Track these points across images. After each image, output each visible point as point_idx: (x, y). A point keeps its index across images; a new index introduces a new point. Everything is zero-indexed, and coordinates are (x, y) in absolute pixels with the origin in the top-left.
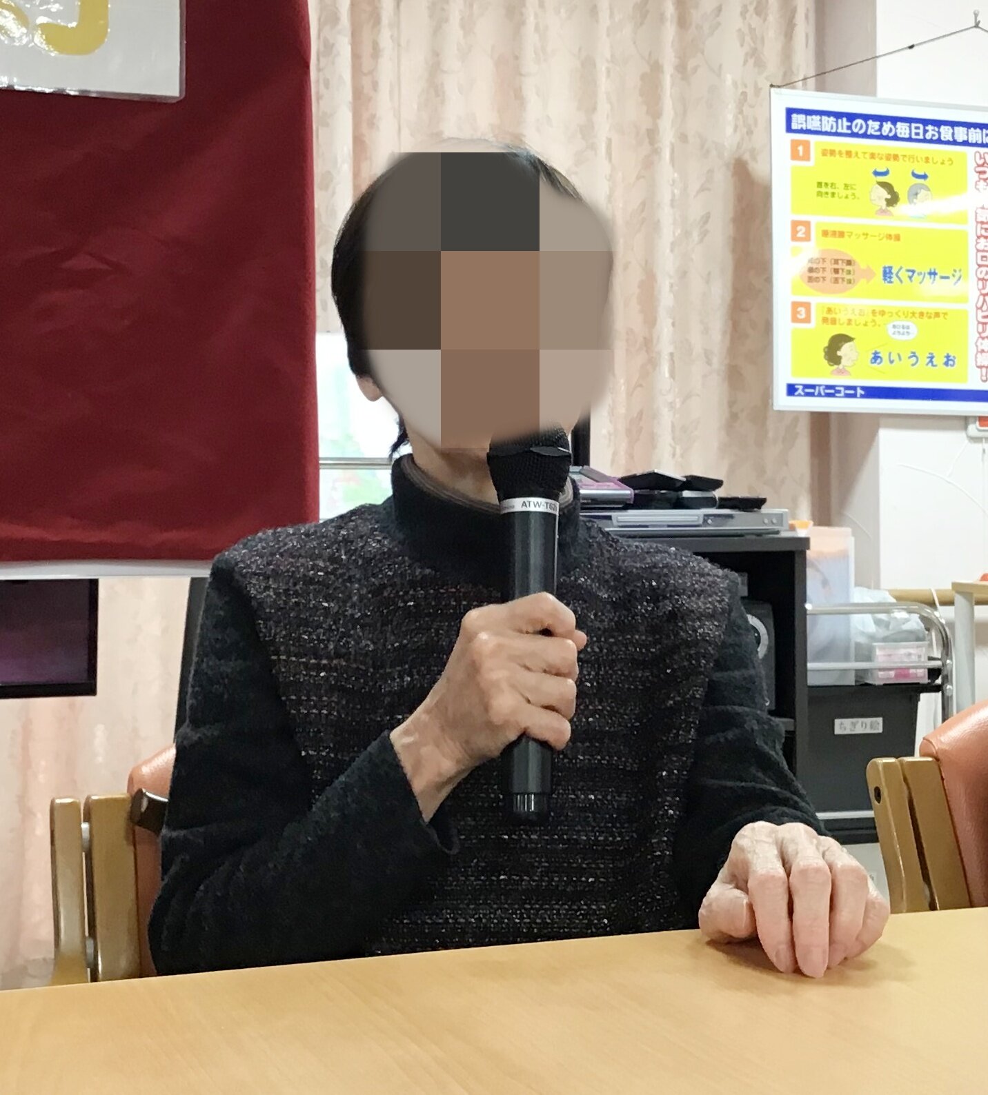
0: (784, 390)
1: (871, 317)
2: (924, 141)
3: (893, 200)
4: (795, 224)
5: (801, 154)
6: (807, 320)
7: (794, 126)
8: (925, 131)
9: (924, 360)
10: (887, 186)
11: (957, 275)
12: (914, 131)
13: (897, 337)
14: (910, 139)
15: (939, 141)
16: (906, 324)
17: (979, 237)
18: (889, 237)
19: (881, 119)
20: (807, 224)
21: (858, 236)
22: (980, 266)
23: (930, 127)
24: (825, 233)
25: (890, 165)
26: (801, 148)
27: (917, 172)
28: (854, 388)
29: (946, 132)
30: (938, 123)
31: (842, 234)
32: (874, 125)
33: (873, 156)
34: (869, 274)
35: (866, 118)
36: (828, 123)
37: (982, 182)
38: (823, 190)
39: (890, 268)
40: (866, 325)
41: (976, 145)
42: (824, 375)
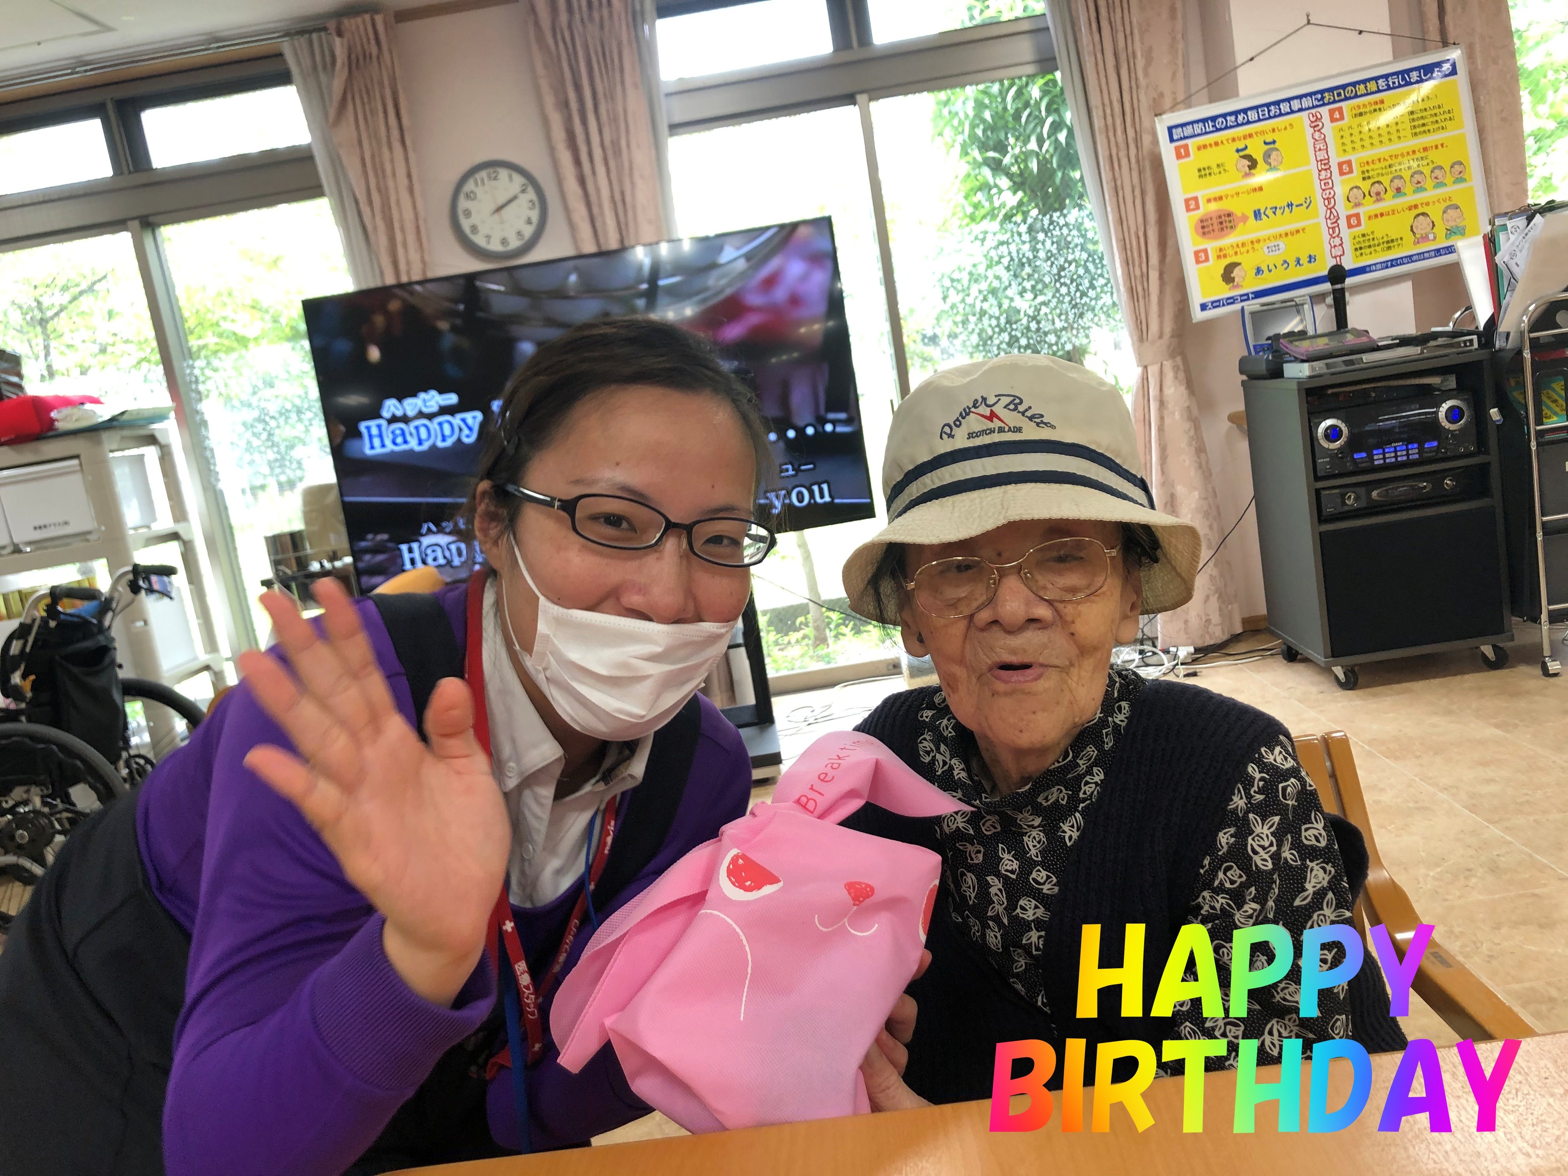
0: (1198, 308)
1: (1250, 246)
2: (1270, 117)
3: (1253, 164)
4: (1187, 201)
5: (1183, 153)
6: (1207, 259)
7: (1175, 137)
8: (1269, 111)
9: (1292, 263)
10: (1249, 157)
11: (1308, 202)
12: (1260, 113)
13: (1271, 253)
14: (1259, 120)
15: (1281, 115)
16: (1276, 244)
17: (1320, 171)
18: (1255, 190)
19: (1236, 113)
20: (1196, 199)
21: (1232, 196)
22: (1324, 190)
23: (1272, 108)
24: (1209, 201)
25: (1248, 142)
26: (1182, 151)
27: (1267, 141)
28: (1247, 295)
29: (1285, 108)
30: (1277, 103)
31: (1221, 198)
32: (1233, 118)
33: (1234, 140)
34: (1244, 218)
35: (1224, 116)
36: (1198, 128)
37: (1317, 133)
38: (1203, 172)
39: (1259, 210)
40: (1248, 252)
41: (1309, 108)
42: (1225, 291)
